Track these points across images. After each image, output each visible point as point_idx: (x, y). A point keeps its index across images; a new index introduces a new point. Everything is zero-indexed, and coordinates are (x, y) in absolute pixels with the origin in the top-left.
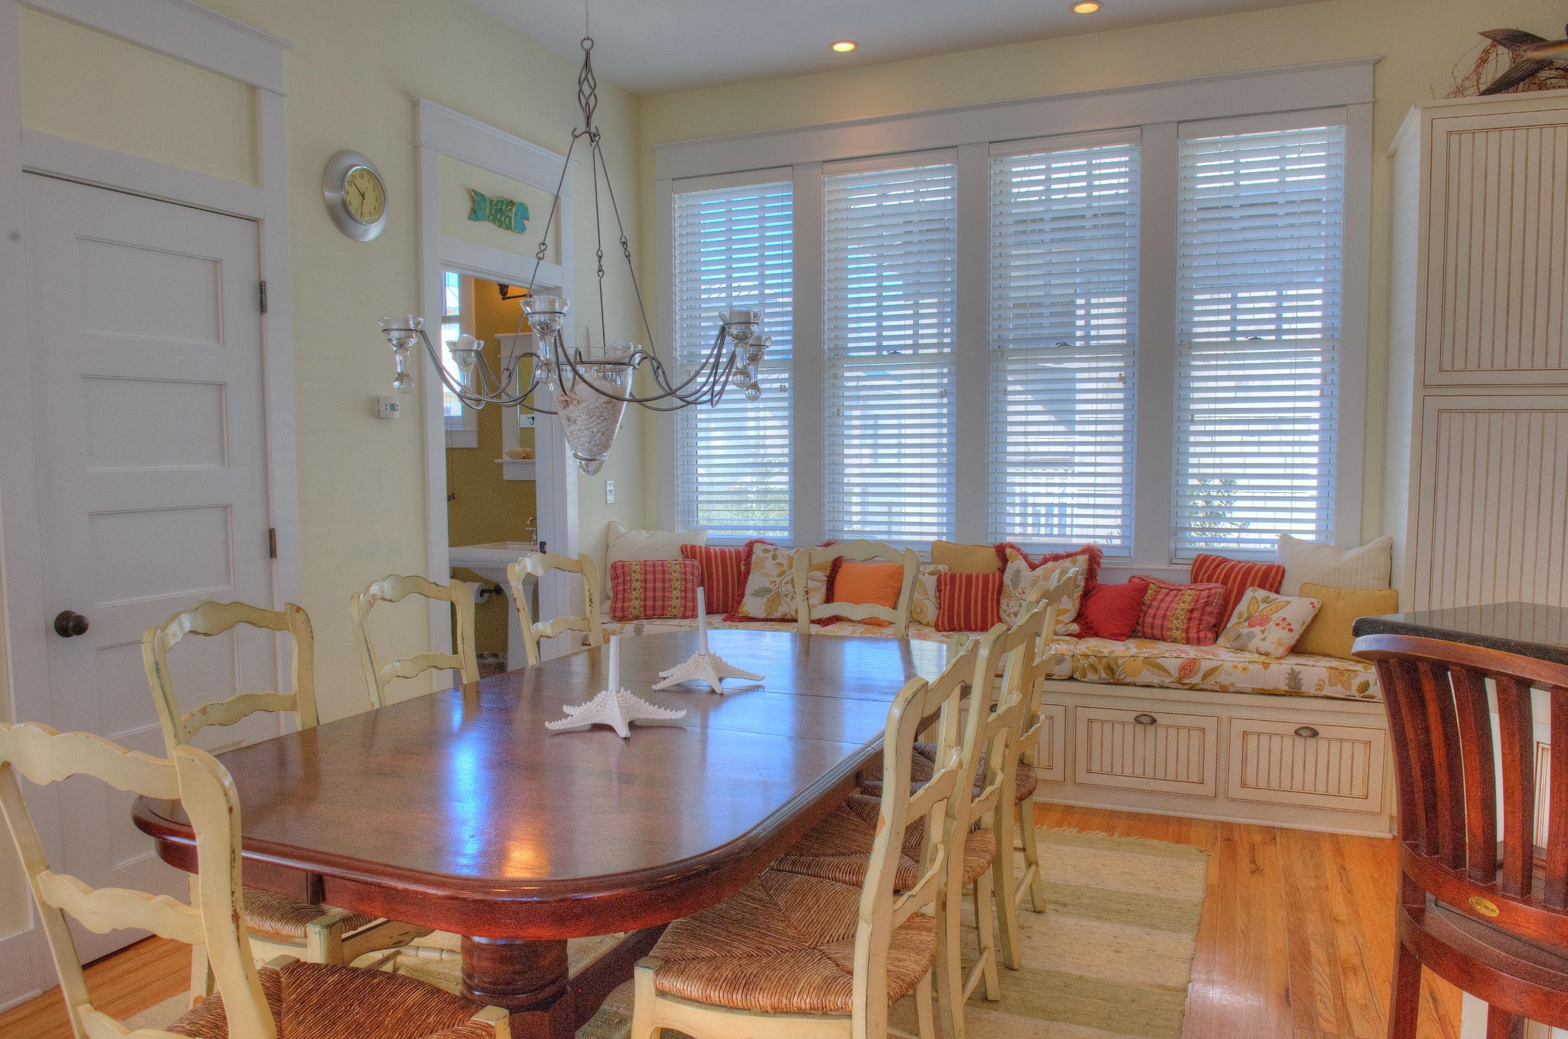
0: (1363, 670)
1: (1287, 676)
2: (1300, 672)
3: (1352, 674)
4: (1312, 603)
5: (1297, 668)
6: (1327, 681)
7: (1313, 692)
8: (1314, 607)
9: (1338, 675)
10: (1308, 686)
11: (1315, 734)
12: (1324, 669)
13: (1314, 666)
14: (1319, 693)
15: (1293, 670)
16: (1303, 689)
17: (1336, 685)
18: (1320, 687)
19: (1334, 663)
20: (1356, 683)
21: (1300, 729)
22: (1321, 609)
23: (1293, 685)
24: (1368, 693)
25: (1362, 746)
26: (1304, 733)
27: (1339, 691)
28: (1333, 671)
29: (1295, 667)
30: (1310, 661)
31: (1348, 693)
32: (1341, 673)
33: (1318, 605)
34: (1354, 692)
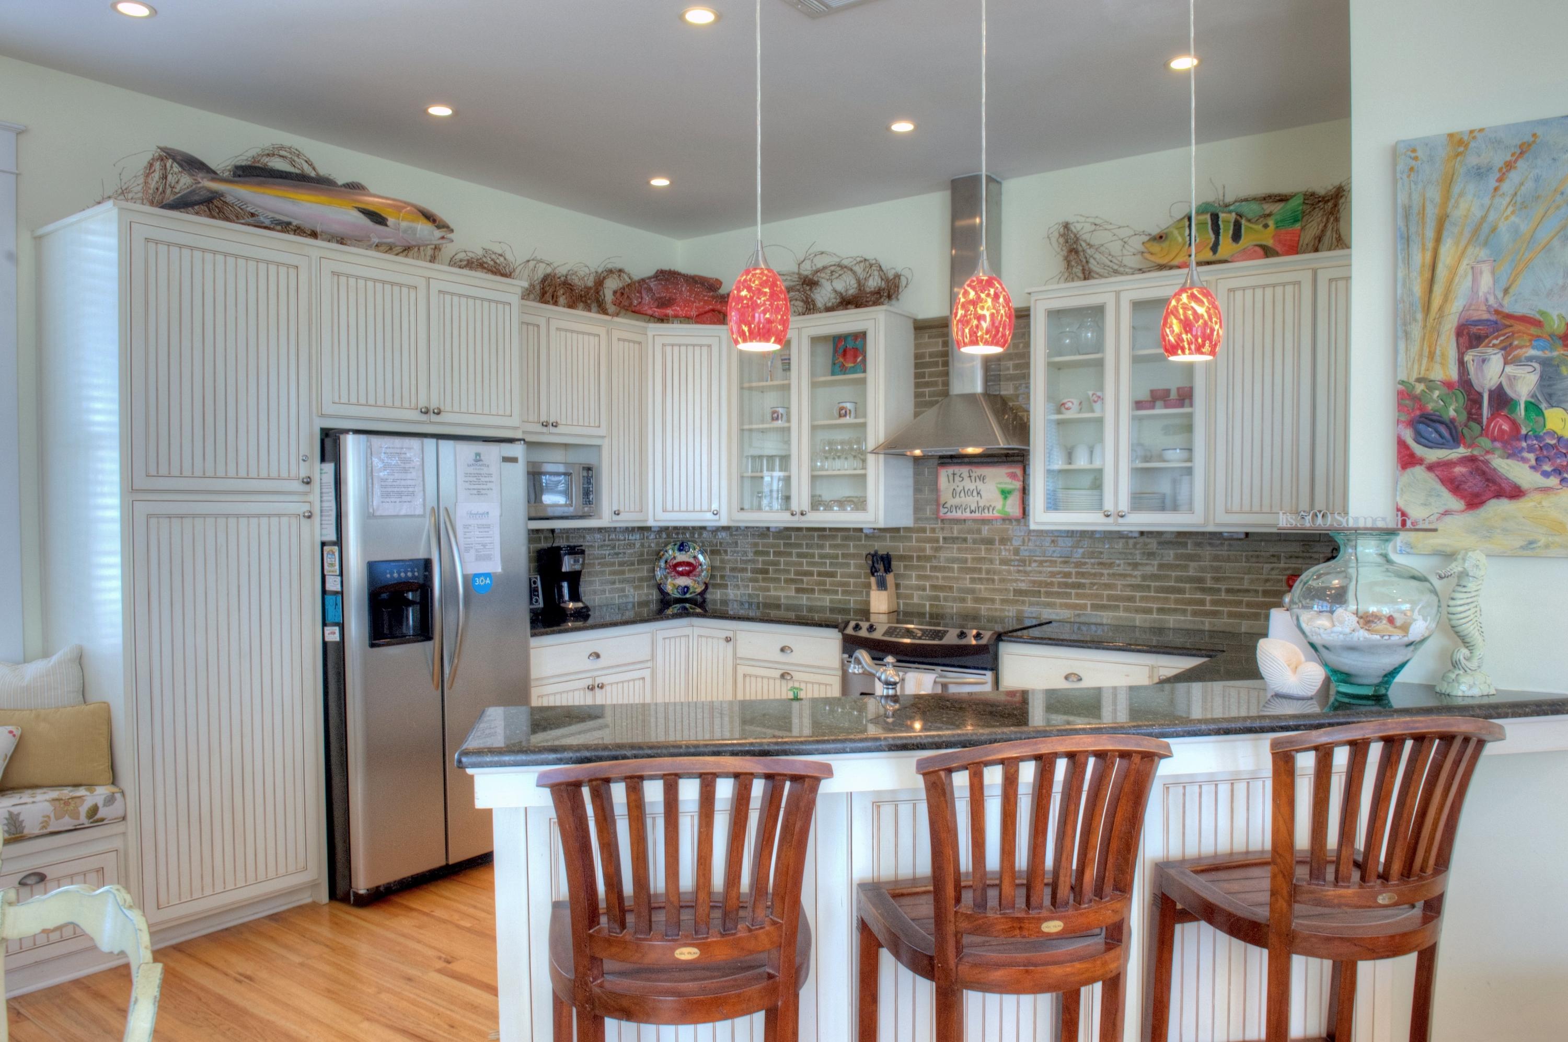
0: (88, 793)
1: (6, 822)
2: (19, 814)
3: (78, 801)
4: (11, 732)
5: (15, 810)
6: (52, 816)
7: (37, 831)
8: (14, 736)
9: (63, 806)
10: (30, 827)
11: (42, 878)
12: (47, 804)
13: (34, 802)
14: (45, 831)
15: (10, 813)
16: (26, 832)
17: (63, 817)
18: (45, 824)
19: (54, 794)
20: (83, 810)
21: (25, 877)
22: (21, 737)
23: (13, 829)
24: (99, 816)
25: (94, 875)
26: (30, 881)
27: (67, 822)
28: (57, 803)
29: (12, 809)
30: (26, 797)
31: (76, 822)
32: (67, 803)
33: (18, 733)
34: (83, 819)
